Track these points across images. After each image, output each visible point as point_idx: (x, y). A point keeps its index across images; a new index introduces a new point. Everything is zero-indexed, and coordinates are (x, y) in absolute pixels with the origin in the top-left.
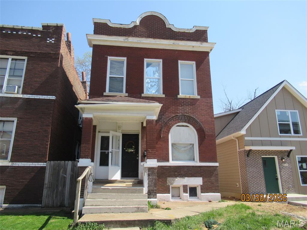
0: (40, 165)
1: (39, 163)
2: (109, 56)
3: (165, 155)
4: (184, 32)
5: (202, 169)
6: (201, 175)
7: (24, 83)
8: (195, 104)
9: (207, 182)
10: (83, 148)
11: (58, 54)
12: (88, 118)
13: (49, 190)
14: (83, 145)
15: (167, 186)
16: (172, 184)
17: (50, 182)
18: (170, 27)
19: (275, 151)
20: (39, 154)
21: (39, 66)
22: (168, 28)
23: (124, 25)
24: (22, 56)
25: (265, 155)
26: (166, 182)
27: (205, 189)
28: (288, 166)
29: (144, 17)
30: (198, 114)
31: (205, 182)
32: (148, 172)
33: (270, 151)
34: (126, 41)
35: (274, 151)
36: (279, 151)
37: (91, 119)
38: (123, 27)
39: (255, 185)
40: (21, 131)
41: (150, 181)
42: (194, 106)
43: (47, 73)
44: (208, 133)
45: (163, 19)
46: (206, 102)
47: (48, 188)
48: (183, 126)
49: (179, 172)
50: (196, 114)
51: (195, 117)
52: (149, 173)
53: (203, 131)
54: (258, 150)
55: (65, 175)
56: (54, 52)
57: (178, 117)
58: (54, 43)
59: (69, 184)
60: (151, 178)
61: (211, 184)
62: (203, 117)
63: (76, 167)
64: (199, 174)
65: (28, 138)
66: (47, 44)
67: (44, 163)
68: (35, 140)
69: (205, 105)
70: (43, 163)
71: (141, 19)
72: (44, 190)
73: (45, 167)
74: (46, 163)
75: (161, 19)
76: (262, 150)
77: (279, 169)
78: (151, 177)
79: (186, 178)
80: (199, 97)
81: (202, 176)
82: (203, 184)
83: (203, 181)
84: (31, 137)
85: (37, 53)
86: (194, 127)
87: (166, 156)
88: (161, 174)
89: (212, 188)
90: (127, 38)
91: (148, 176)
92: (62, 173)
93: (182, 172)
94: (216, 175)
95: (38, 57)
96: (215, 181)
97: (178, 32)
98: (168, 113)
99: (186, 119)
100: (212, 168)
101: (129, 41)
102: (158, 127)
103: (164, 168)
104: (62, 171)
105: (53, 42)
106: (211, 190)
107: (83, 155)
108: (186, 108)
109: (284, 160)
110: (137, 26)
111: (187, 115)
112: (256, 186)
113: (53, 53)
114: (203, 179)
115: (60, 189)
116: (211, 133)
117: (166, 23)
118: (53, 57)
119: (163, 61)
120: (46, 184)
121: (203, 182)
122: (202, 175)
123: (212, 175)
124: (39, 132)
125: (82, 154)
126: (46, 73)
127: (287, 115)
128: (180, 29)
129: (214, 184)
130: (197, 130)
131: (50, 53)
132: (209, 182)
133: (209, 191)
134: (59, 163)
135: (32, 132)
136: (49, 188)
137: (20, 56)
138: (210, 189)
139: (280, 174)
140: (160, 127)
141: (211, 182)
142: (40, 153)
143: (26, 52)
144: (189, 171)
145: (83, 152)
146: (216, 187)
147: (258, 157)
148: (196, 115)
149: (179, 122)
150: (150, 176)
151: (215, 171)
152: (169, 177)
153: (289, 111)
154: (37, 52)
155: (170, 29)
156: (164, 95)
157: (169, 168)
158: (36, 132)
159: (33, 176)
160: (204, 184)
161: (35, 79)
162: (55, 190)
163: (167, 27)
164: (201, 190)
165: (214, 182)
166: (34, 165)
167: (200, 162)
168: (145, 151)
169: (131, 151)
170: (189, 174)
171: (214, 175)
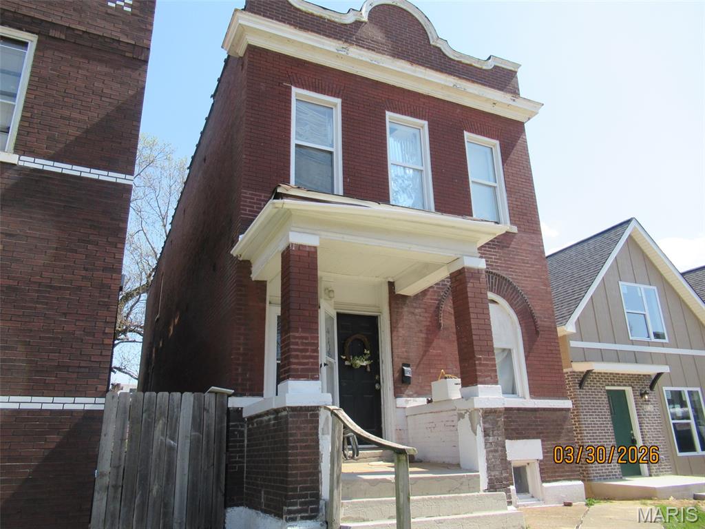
0: (81, 407)
1: (78, 400)
2: (296, 86)
4: (471, 65)
5: (538, 415)
6: (537, 433)
7: (23, 118)
8: (508, 247)
9: (551, 452)
10: (297, 344)
11: (143, 48)
12: (305, 246)
13: (115, 498)
14: (297, 335)
17: (118, 467)
18: (438, 45)
19: (629, 375)
20: (79, 367)
21: (80, 71)
22: (433, 46)
24: (20, 29)
25: (612, 385)
27: (550, 471)
28: (652, 410)
29: (377, 6)
30: (516, 272)
31: (548, 452)
32: (484, 423)
33: (620, 375)
34: (343, 53)
35: (627, 375)
36: (635, 375)
37: (313, 250)
38: (328, 17)
40: (11, 282)
41: (492, 451)
42: (506, 251)
43: (108, 100)
44: (543, 323)
45: (423, 23)
46: (529, 244)
47: (111, 489)
50: (513, 272)
51: (512, 278)
52: (487, 426)
53: (532, 316)
54: (598, 373)
55: (173, 439)
56: (133, 39)
58: (133, 14)
59: (186, 471)
60: (491, 443)
62: (527, 280)
63: (208, 411)
64: (534, 429)
65: (35, 308)
66: (109, 11)
67: (99, 400)
68: (65, 314)
69: (528, 252)
70: (92, 400)
71: (371, 8)
72: (96, 496)
73: (101, 412)
74: (102, 400)
75: (417, 20)
76: (604, 373)
77: (639, 418)
78: (491, 439)
80: (514, 229)
81: (541, 435)
82: (544, 457)
83: (543, 449)
84: (47, 304)
85: (73, 29)
86: (511, 305)
89: (564, 468)
90: (345, 45)
91: (485, 436)
92: (162, 435)
94: (568, 432)
95: (74, 43)
97: (458, 61)
99: (492, 282)
100: (558, 413)
101: (349, 55)
102: (430, 299)
104: (159, 425)
105: (129, 10)
106: (563, 472)
107: (298, 367)
108: (490, 255)
109: (646, 397)
110: (362, 22)
111: (494, 271)
113: (128, 43)
114: (542, 445)
115: (154, 492)
116: (548, 323)
117: (431, 33)
118: (127, 54)
119: (429, 125)
120: (102, 475)
121: (544, 453)
122: (540, 433)
123: (561, 433)
124: (79, 288)
125: (295, 364)
126: (103, 99)
127: (640, 295)
128: (461, 55)
130: (518, 313)
131: (119, 41)
133: (559, 476)
134: (150, 396)
135: (51, 287)
136: (115, 487)
137: (10, 26)
138: (561, 470)
139: (641, 429)
140: (436, 300)
142: (83, 364)
143: (33, 18)
144: (510, 422)
145: (297, 357)
147: (599, 389)
148: (512, 275)
150: (489, 436)
151: (564, 422)
153: (642, 286)
154: (73, 26)
155: (439, 49)
158: (68, 289)
159: (52, 446)
160: (547, 457)
161: (67, 113)
162: (138, 496)
163: (433, 44)
164: (541, 473)
166: (60, 407)
167: (532, 398)
168: (405, 365)
169: (362, 366)
170: (512, 429)
171: (563, 431)
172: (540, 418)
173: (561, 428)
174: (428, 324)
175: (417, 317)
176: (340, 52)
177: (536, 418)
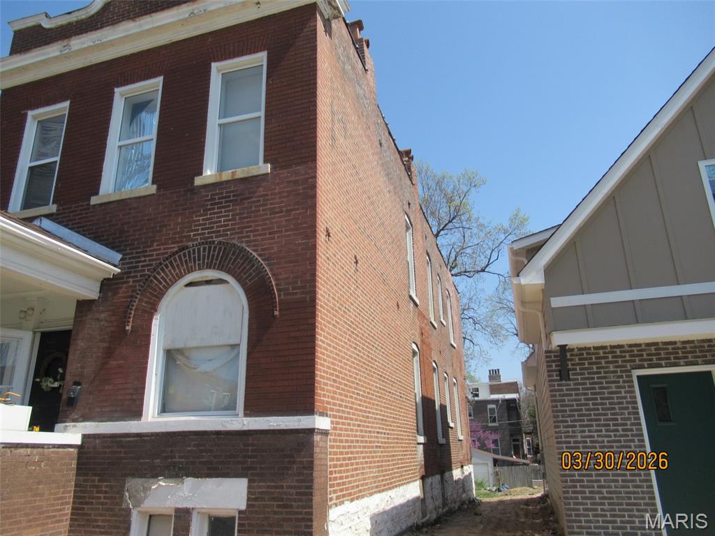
2: (32, 109)
3: (132, 394)
5: (250, 441)
6: (244, 469)
8: (251, 198)
9: (262, 499)
15: (123, 509)
16: (138, 504)
23: (77, 14)
25: (650, 366)
26: (122, 496)
27: (252, 530)
30: (256, 231)
31: (256, 499)
33: (679, 345)
34: (66, 51)
35: (699, 341)
38: (75, 19)
39: (603, 504)
42: (246, 205)
44: (289, 297)
46: (292, 179)
48: (209, 282)
49: (166, 458)
50: (251, 232)
51: (247, 242)
53: (269, 290)
54: (612, 347)
57: (189, 252)
61: (279, 506)
62: (273, 238)
64: (239, 463)
69: (285, 194)
76: (630, 346)
79: (189, 482)
80: (267, 168)
81: (249, 472)
82: (248, 506)
83: (249, 493)
87: (134, 397)
88: (109, 463)
89: (281, 526)
90: (66, 42)
93: (177, 455)
94: (304, 468)
96: (297, 494)
98: (157, 245)
99: (213, 255)
100: (289, 437)
101: (73, 50)
102: (123, 297)
103: (121, 441)
111: (219, 240)
112: (607, 507)
114: (249, 487)
116: (299, 296)
119: (164, 80)
121: (248, 500)
122: (250, 468)
123: (288, 469)
129: (291, 506)
130: (248, 292)
132: (274, 499)
140: (129, 297)
141: (282, 500)
144: (201, 451)
146: (298, 520)
147: (612, 377)
148: (249, 237)
149: (190, 271)
151: (300, 451)
152: (133, 475)
156: (155, 186)
157: (137, 441)
160: (253, 506)
164: (239, 532)
165: (295, 500)
167: (246, 415)
169: (53, 388)
170: (201, 463)
171: (295, 466)
172: (253, 445)
173: (289, 462)
174: (113, 329)
175: (102, 323)
176: (64, 52)
177: (247, 445)
